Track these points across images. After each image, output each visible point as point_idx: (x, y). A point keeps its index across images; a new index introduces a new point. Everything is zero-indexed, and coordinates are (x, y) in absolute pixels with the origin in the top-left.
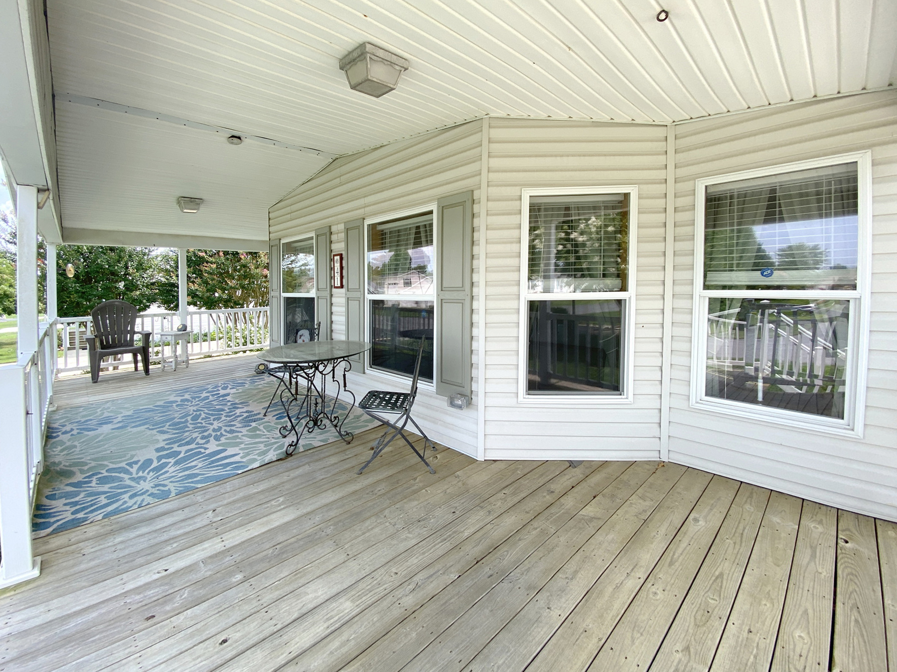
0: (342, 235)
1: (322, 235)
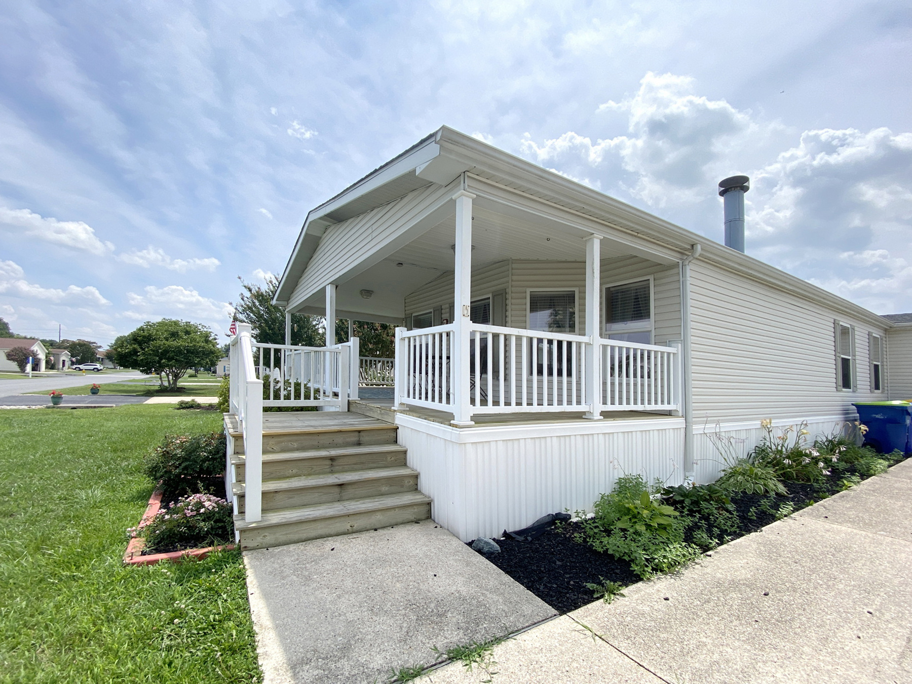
0: (448, 310)
1: (437, 310)
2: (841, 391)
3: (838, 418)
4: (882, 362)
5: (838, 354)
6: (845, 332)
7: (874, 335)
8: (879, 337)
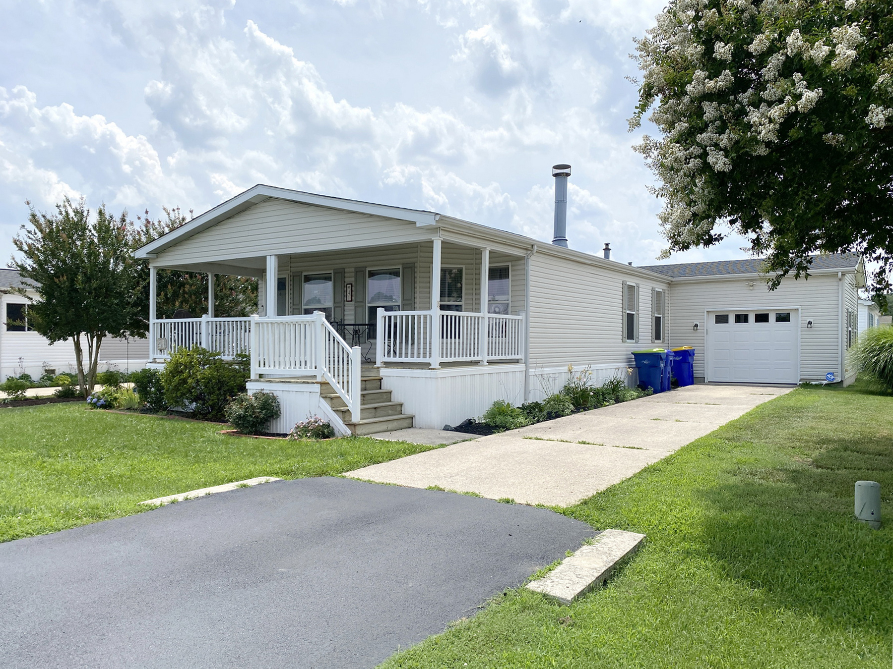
2: (625, 342)
3: (623, 365)
4: (664, 314)
5: (624, 311)
6: (631, 288)
7: (656, 289)
8: (662, 291)
